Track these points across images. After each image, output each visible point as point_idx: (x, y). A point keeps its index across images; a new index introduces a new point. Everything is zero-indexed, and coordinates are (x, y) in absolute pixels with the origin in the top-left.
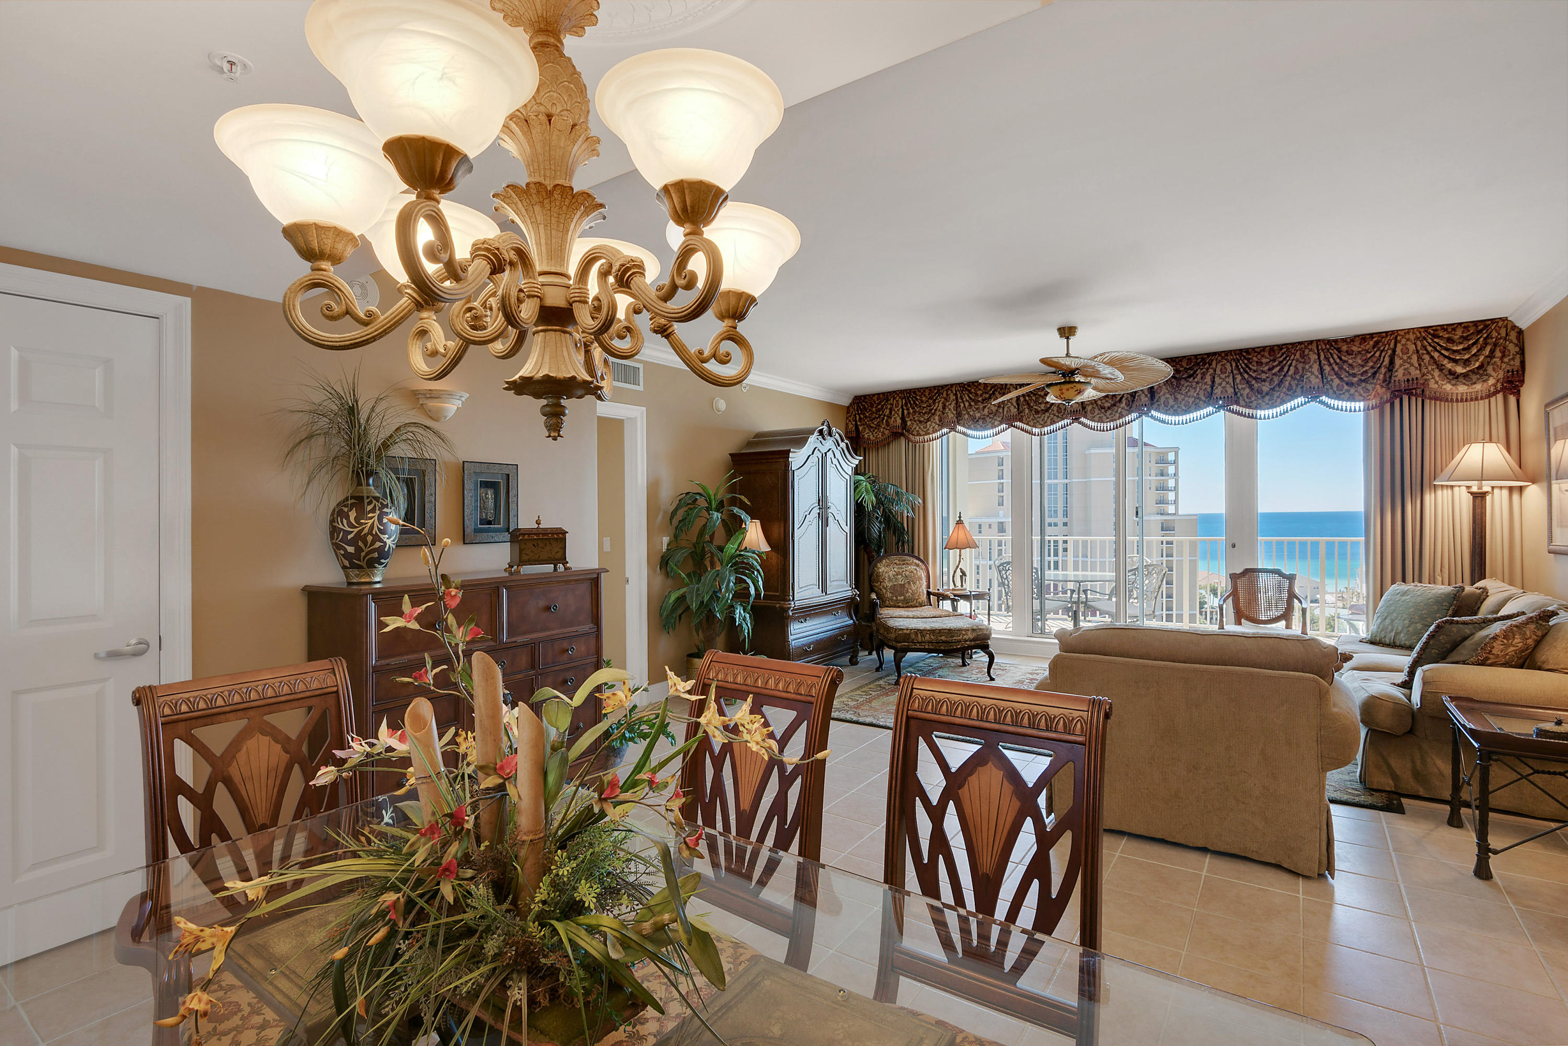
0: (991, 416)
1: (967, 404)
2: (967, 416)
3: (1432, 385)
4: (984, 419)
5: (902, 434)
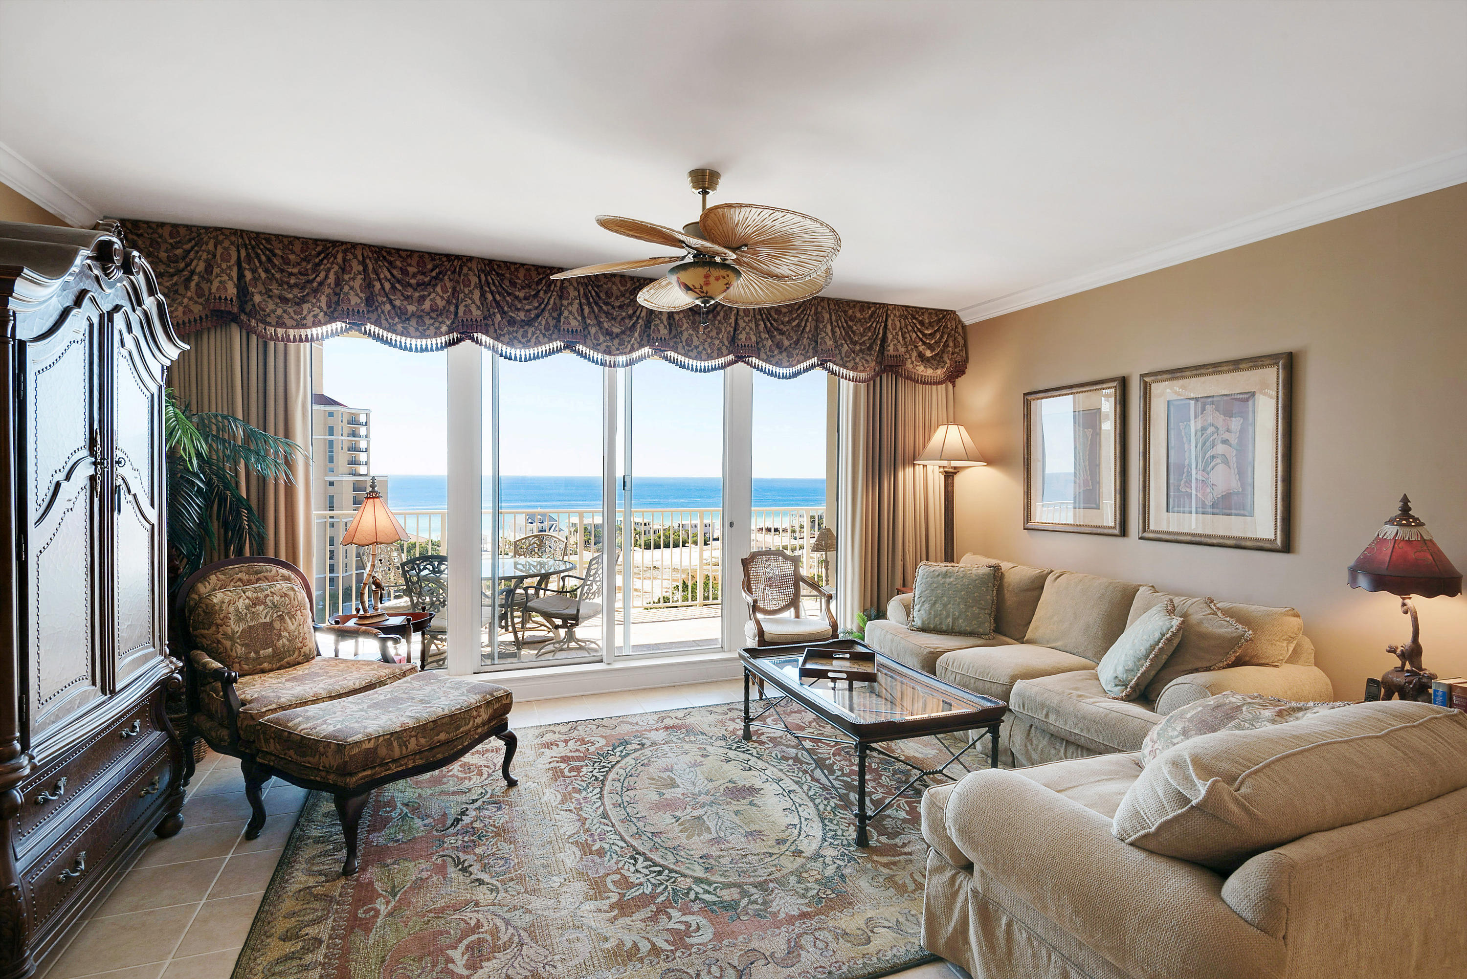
0: (434, 315)
1: (387, 286)
2: (388, 307)
3: (909, 366)
4: (420, 317)
5: (235, 319)
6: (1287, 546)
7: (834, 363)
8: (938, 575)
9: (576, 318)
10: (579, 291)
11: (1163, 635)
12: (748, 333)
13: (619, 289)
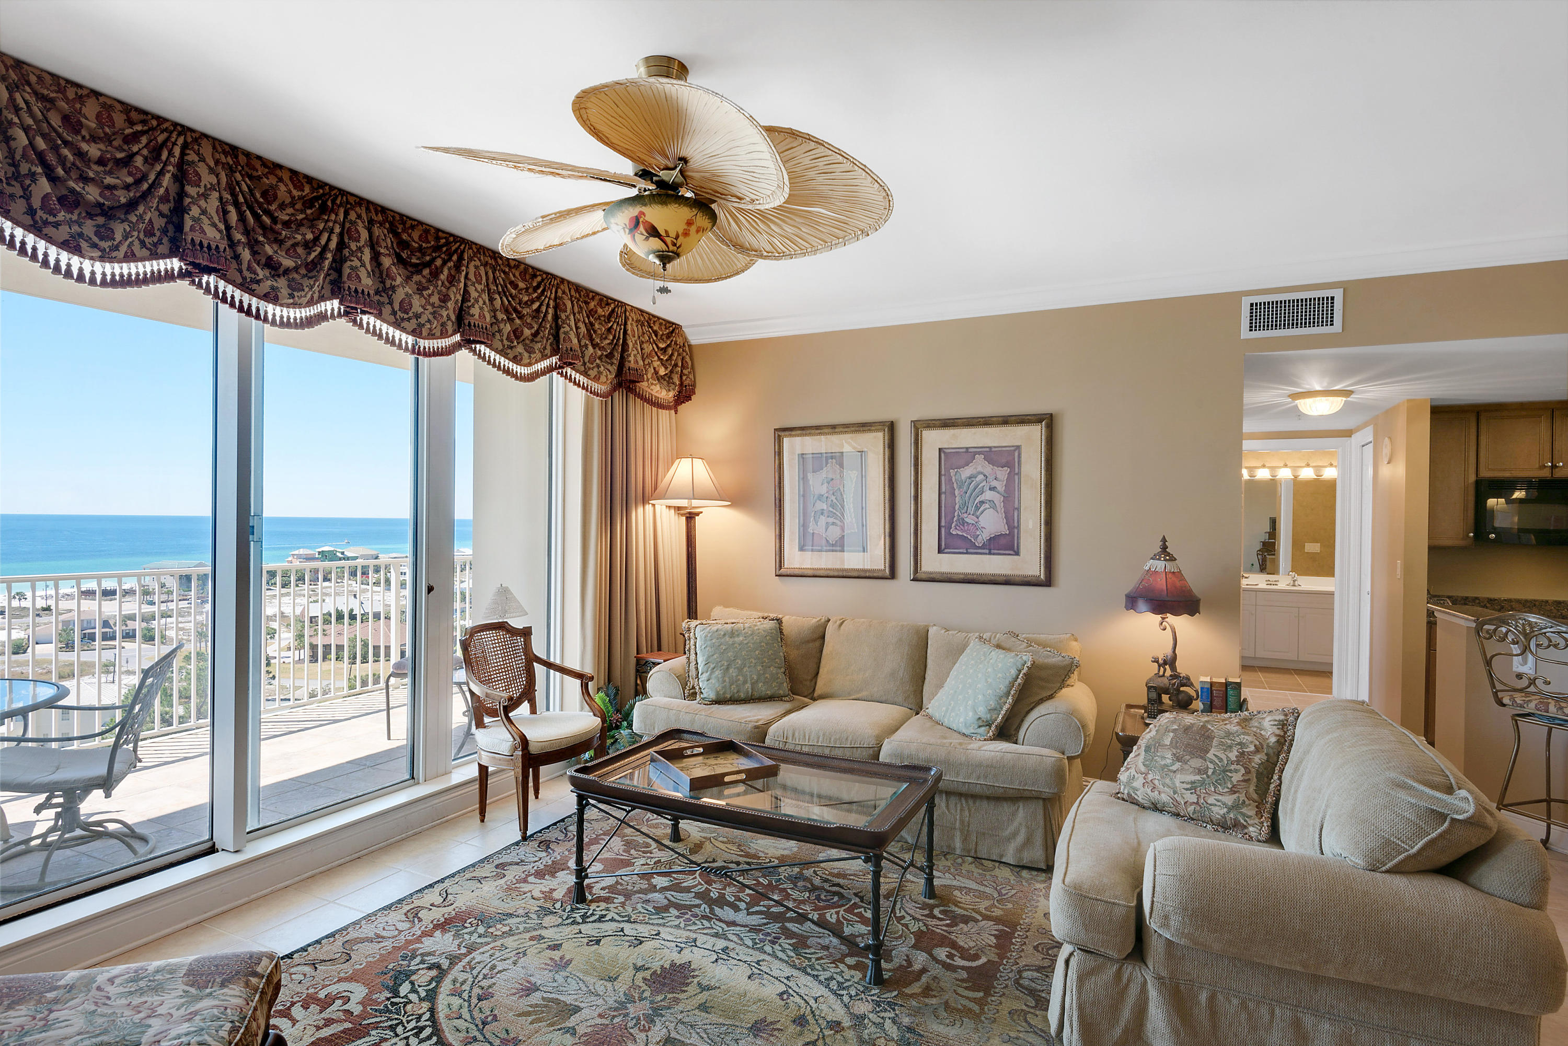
3: (645, 383)
6: (1048, 582)
7: (573, 369)
8: (724, 635)
9: (214, 225)
10: (217, 176)
11: (1020, 671)
12: (481, 308)
13: (290, 192)
